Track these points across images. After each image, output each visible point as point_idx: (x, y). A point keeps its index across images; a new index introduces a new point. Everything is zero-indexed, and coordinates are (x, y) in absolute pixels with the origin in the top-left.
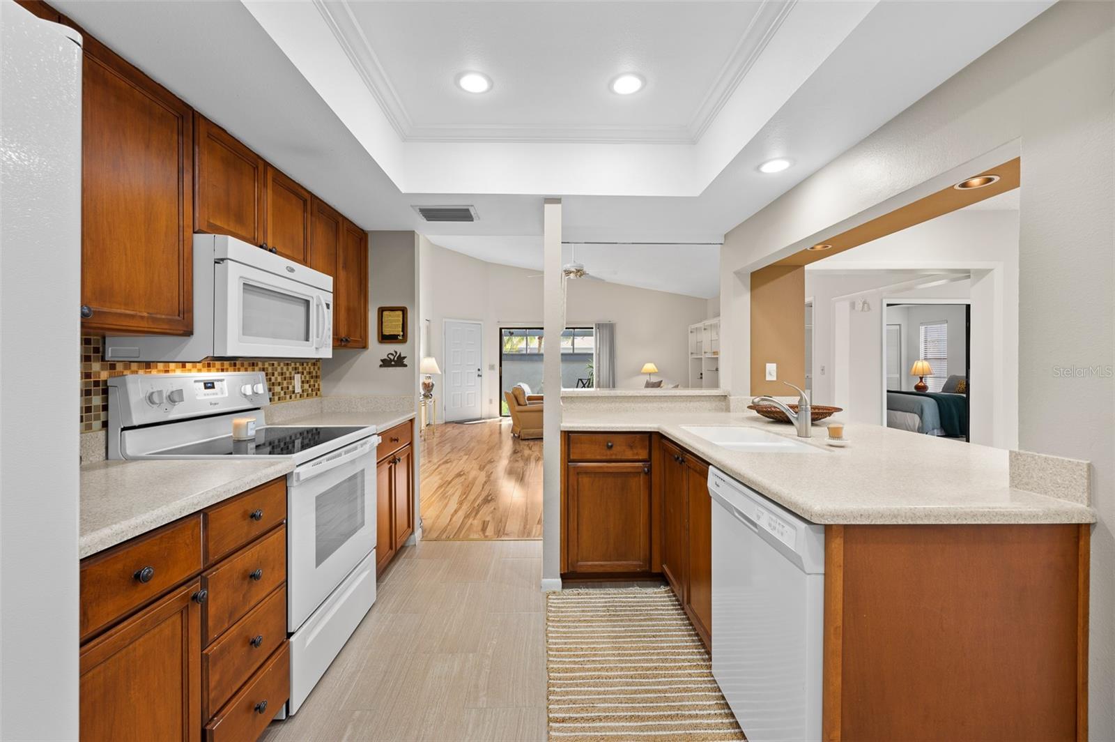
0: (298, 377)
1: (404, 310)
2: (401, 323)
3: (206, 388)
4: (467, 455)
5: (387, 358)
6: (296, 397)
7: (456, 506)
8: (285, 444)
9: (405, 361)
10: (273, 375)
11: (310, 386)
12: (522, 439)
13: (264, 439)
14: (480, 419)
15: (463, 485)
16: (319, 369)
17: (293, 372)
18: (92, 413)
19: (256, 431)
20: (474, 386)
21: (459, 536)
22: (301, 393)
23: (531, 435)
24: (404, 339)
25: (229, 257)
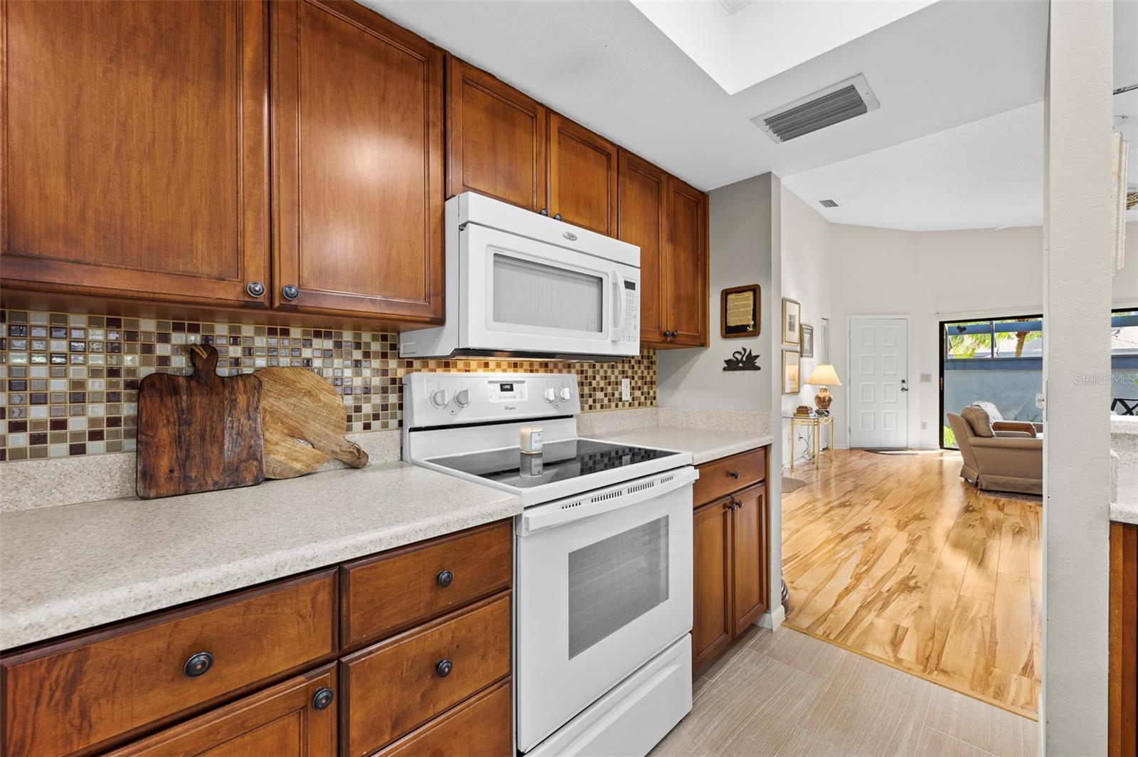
0: (626, 382)
1: (755, 290)
2: (752, 308)
3: (503, 389)
4: (877, 499)
5: (732, 358)
6: (624, 405)
7: (849, 581)
8: (610, 459)
9: (758, 362)
10: (594, 378)
11: (642, 394)
12: (981, 490)
13: (575, 452)
14: (906, 449)
15: (865, 547)
16: (655, 373)
17: (620, 377)
18: (389, 411)
19: (544, 445)
20: (896, 403)
21: (846, 639)
22: (631, 401)
23: (1001, 485)
24: (756, 331)
25: (470, 219)
